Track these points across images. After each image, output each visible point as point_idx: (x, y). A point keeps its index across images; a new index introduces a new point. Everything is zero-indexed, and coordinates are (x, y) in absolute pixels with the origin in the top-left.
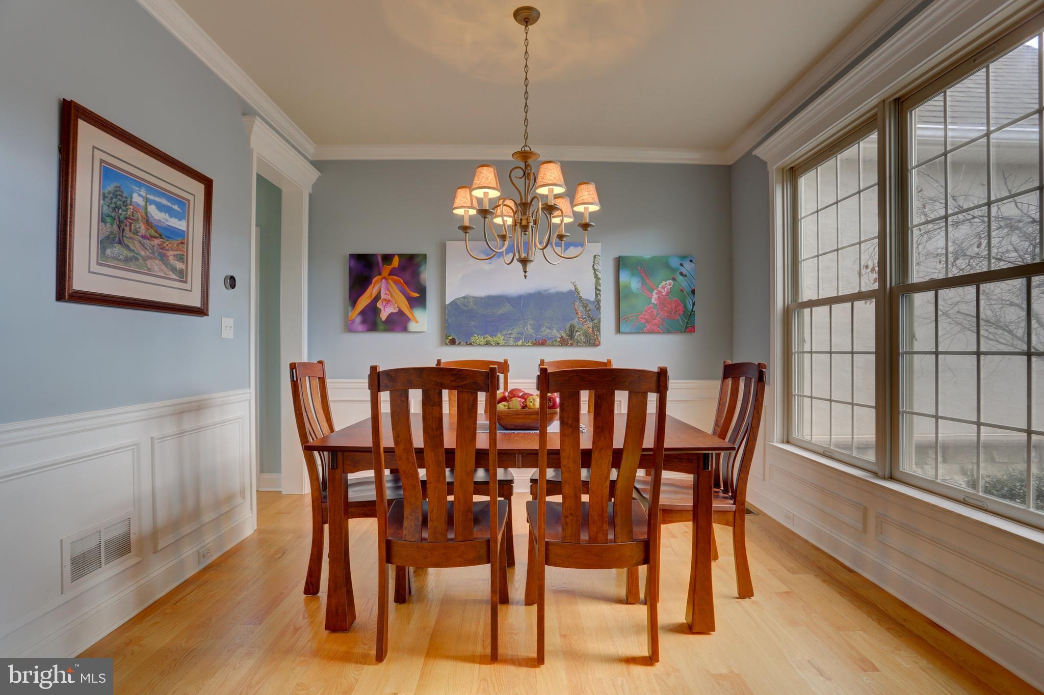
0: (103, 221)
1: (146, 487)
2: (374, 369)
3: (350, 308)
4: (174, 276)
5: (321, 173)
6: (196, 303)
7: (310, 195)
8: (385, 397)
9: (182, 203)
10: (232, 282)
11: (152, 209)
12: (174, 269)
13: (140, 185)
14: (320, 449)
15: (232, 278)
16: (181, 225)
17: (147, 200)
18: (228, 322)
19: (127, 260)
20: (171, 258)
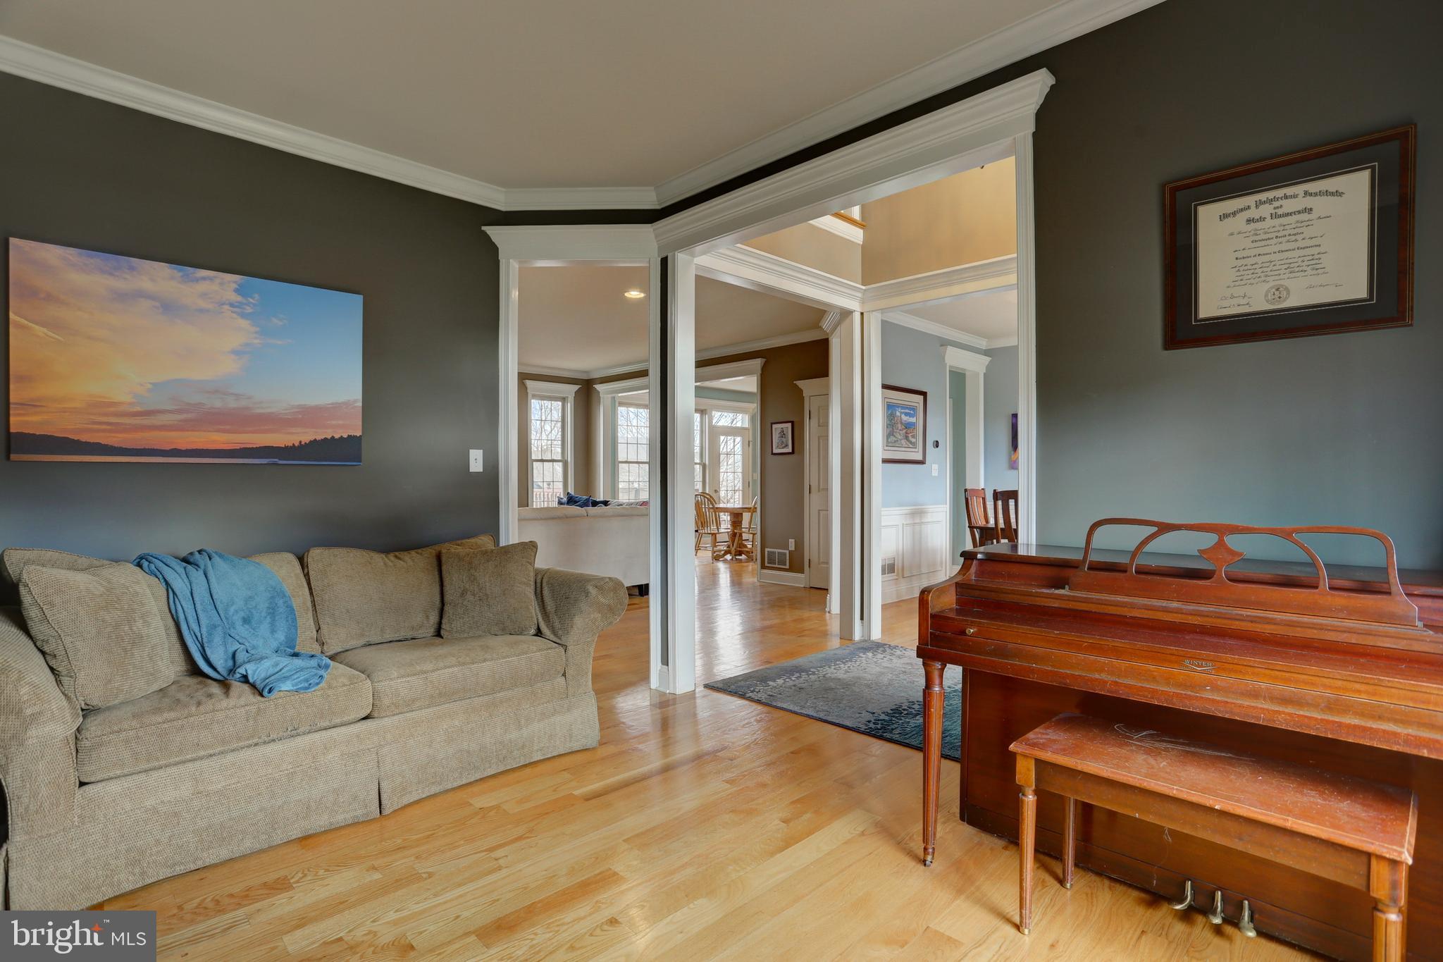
0: (887, 427)
1: (901, 552)
2: (995, 491)
3: (1012, 452)
4: (911, 446)
5: (990, 357)
6: (920, 457)
7: (985, 374)
8: (1000, 503)
9: (914, 409)
10: (937, 444)
11: (903, 416)
12: (911, 443)
13: (898, 407)
14: (977, 528)
15: (937, 442)
16: (913, 420)
17: (901, 413)
18: (935, 467)
19: (895, 442)
20: (910, 437)
